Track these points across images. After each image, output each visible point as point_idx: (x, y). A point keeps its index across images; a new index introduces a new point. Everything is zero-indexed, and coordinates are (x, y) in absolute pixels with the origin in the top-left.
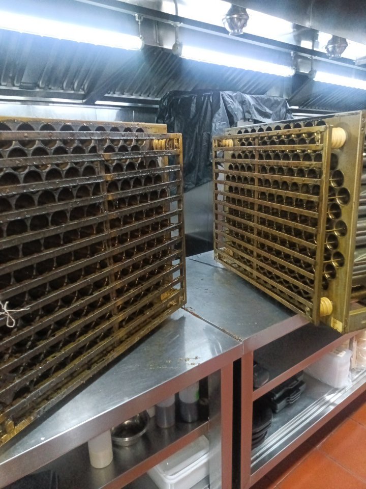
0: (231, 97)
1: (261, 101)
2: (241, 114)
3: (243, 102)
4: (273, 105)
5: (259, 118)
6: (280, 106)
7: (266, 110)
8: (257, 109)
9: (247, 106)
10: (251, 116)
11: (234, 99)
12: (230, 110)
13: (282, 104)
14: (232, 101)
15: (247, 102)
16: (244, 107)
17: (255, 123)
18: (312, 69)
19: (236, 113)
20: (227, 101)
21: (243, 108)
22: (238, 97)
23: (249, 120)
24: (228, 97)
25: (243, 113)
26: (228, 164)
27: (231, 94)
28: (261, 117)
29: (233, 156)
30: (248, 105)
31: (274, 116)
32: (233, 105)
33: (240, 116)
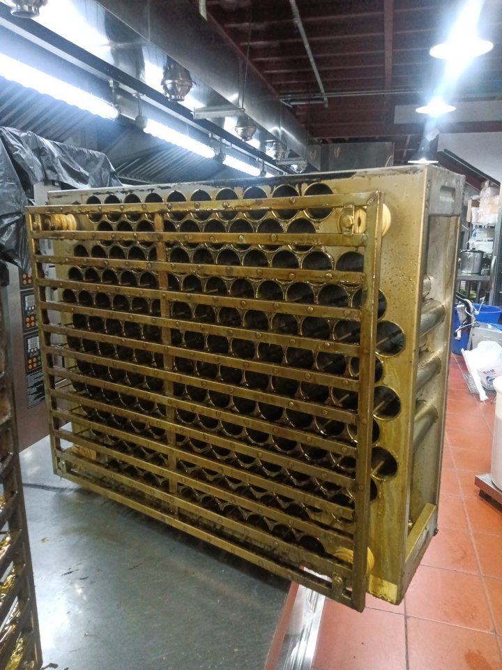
0: (18, 138)
1: (71, 154)
2: (40, 171)
3: (40, 151)
4: (88, 161)
5: (70, 181)
6: (99, 165)
7: (79, 169)
8: (65, 166)
9: (48, 159)
10: (58, 177)
11: (24, 143)
12: (20, 162)
13: (101, 162)
14: (20, 145)
15: (47, 152)
16: (43, 159)
17: (63, 189)
18: (140, 113)
19: (31, 167)
20: (12, 146)
21: (41, 162)
22: (30, 140)
23: (53, 182)
24: (13, 139)
25: (43, 170)
26: (68, 267)
27: (17, 134)
28: (74, 181)
29: (80, 250)
30: (50, 156)
31: (91, 180)
32: (25, 153)
33: (39, 175)
